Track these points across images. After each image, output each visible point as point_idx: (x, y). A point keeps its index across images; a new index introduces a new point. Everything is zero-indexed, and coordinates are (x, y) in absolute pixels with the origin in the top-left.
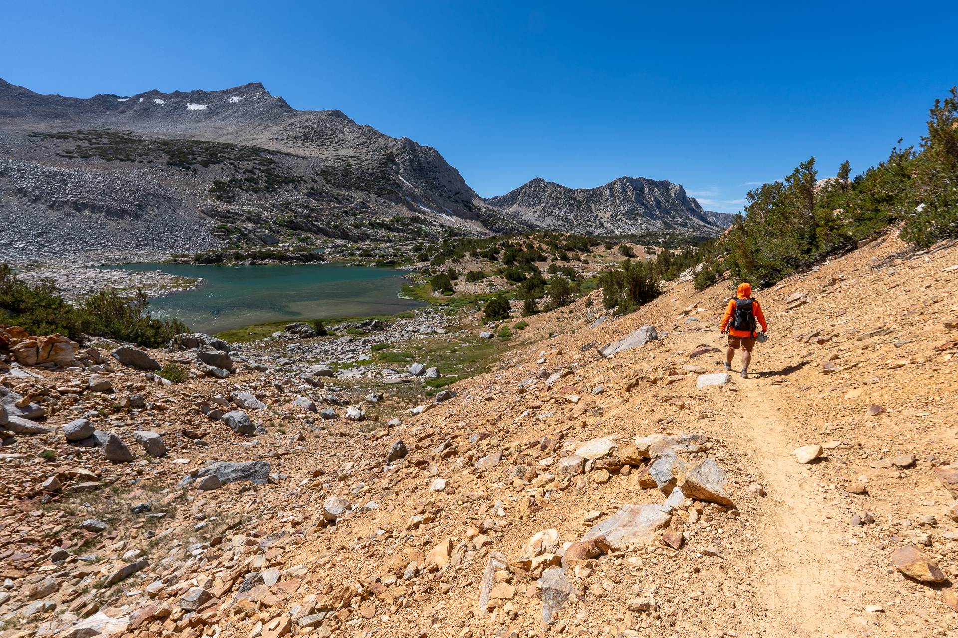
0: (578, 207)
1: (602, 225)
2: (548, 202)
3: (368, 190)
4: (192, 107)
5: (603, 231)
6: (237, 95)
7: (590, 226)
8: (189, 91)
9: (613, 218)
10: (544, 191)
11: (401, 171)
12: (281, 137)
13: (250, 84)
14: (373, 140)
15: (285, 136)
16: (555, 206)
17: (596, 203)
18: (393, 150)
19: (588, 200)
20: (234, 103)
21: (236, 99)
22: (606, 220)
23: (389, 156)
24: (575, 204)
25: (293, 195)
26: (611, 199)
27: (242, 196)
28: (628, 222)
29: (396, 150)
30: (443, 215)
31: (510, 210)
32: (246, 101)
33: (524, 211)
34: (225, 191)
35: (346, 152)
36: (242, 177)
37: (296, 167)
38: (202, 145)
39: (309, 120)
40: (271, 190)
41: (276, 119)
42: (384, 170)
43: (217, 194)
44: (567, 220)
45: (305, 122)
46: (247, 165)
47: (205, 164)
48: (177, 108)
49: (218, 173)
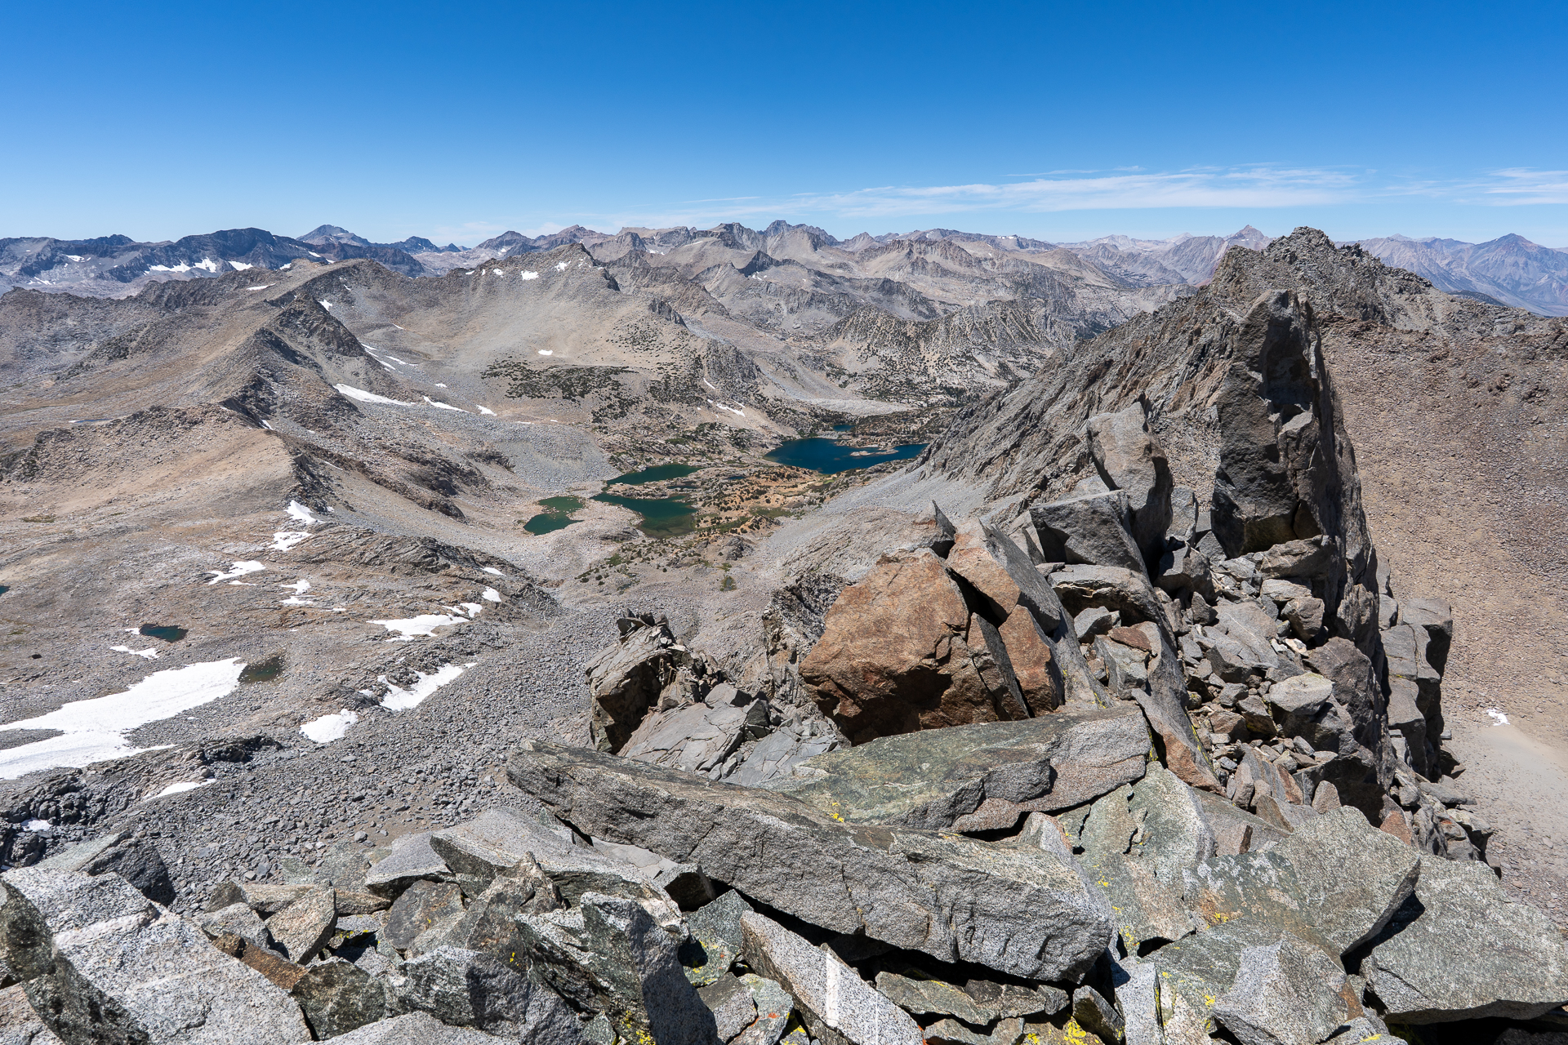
0: (907, 346)
1: (925, 372)
2: (875, 337)
3: (682, 400)
4: (526, 277)
5: (924, 379)
6: (563, 260)
7: (912, 372)
9: (941, 364)
10: (874, 323)
11: (706, 373)
12: (615, 339)
14: (685, 343)
15: (618, 339)
16: (881, 344)
17: (927, 340)
19: (918, 337)
20: (561, 272)
21: (562, 266)
22: (932, 364)
23: (698, 360)
24: (904, 341)
25: (636, 416)
26: (944, 335)
27: (610, 423)
28: (954, 367)
29: (702, 353)
30: (736, 411)
31: (832, 346)
32: (572, 270)
33: (848, 347)
34: (600, 421)
35: (665, 358)
36: (605, 404)
37: (634, 386)
38: (576, 375)
39: (634, 316)
40: (623, 414)
41: (605, 305)
42: (693, 377)
43: (597, 424)
44: (890, 363)
45: (630, 319)
46: (605, 391)
47: (582, 395)
48: (515, 279)
49: (591, 402)
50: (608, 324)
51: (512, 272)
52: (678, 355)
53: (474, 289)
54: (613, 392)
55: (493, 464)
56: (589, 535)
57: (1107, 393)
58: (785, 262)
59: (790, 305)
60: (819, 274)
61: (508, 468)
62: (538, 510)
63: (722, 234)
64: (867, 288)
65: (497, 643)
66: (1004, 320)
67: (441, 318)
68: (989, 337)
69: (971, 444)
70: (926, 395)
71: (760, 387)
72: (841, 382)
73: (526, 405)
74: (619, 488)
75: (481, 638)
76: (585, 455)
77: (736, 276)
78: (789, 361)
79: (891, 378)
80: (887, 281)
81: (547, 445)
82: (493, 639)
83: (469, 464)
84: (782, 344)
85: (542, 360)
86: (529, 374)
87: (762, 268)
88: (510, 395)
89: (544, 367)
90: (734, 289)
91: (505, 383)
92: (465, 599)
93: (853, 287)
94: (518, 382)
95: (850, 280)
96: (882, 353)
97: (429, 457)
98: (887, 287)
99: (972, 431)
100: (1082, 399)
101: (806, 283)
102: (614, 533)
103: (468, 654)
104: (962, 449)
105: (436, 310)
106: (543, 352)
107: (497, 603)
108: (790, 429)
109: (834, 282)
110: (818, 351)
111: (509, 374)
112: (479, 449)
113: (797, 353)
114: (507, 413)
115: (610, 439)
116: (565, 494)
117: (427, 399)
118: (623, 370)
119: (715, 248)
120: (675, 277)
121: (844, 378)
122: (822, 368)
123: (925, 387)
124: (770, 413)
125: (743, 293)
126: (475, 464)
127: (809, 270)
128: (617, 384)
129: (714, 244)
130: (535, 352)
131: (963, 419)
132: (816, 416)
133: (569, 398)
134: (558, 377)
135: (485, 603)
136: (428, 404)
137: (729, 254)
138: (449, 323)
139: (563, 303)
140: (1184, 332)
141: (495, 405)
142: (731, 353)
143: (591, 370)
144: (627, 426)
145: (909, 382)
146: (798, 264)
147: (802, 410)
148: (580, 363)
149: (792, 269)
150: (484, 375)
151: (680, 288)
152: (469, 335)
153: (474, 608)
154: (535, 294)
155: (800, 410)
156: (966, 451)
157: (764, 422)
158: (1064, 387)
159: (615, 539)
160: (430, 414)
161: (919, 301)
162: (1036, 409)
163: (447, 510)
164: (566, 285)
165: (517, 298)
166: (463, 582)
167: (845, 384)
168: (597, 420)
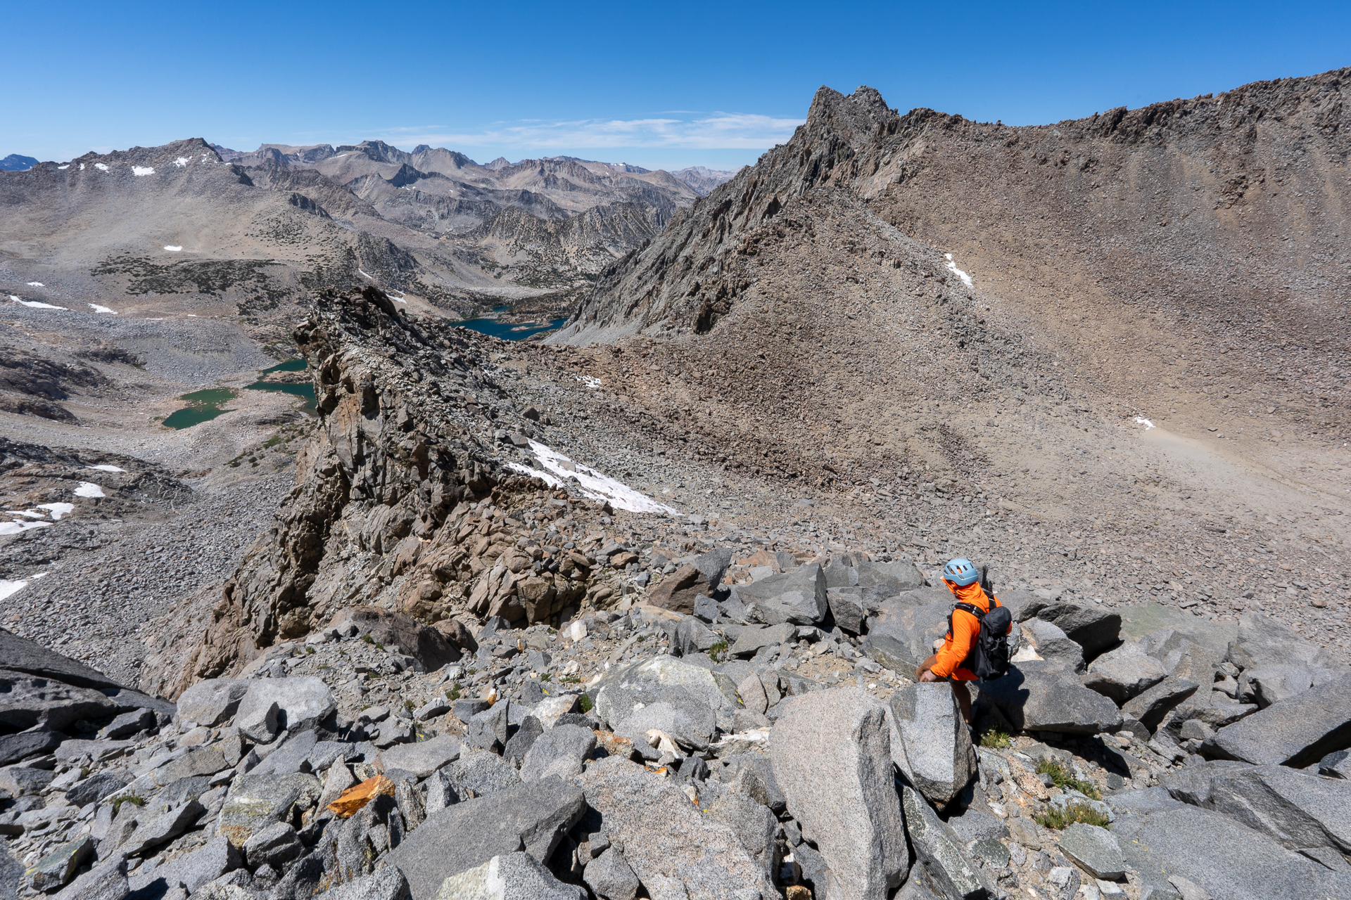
0: (549, 240)
1: (567, 262)
2: (520, 234)
4: (139, 171)
5: (567, 268)
6: (182, 155)
7: (556, 262)
8: (127, 149)
9: (579, 254)
10: (518, 221)
11: (361, 265)
12: (255, 234)
13: (191, 140)
14: (334, 235)
15: (258, 233)
16: (526, 240)
17: (565, 235)
18: (352, 245)
19: (557, 232)
20: (182, 167)
21: (182, 161)
22: (572, 255)
23: (350, 252)
24: (546, 237)
25: (288, 307)
26: (579, 231)
27: (260, 315)
28: (591, 257)
29: (354, 244)
30: (397, 299)
31: (484, 242)
32: (195, 165)
33: (498, 244)
34: (248, 313)
35: (314, 250)
36: (251, 296)
37: (282, 278)
38: (212, 269)
39: (274, 210)
40: (274, 305)
41: (239, 200)
42: (347, 268)
43: (245, 317)
44: (537, 255)
45: (270, 213)
46: (250, 284)
47: (223, 288)
48: (124, 175)
49: (234, 296)
50: (245, 220)
51: (120, 167)
52: (328, 247)
53: (73, 185)
54: (259, 284)
55: (117, 363)
56: (243, 422)
57: (735, 219)
58: (432, 175)
59: (441, 211)
60: (464, 186)
61: (138, 366)
62: (183, 405)
63: (366, 150)
64: (509, 199)
65: (89, 544)
66: (626, 218)
67: (31, 215)
68: (616, 231)
69: (617, 295)
70: (571, 281)
71: (418, 276)
72: (495, 274)
73: (154, 301)
74: (277, 376)
75: (62, 541)
76: (233, 347)
77: (384, 186)
78: (445, 256)
79: (539, 269)
80: (525, 192)
81: (185, 340)
82: (84, 540)
83: (82, 364)
84: (437, 242)
85: (170, 255)
86: (154, 269)
87: (412, 180)
88: (132, 291)
89: (173, 262)
90: (385, 197)
91: (124, 281)
92: (44, 499)
93: (497, 198)
94: (141, 279)
95: (492, 191)
96: (528, 247)
97: (19, 358)
98: (526, 198)
99: (615, 285)
100: (713, 227)
101: (453, 193)
102: (272, 417)
103: (39, 563)
104: (609, 299)
105: (23, 208)
106: (169, 248)
107: (98, 500)
108: (453, 312)
109: (479, 193)
110: (471, 248)
111: (129, 270)
112: (93, 347)
113: (451, 249)
114: (130, 310)
115: (262, 329)
116: (213, 386)
117: (15, 298)
118: (268, 263)
119: (361, 161)
120: (318, 180)
121: (497, 270)
122: (476, 262)
123: (569, 274)
124: (431, 300)
125: (393, 201)
126: (90, 363)
127: (455, 183)
128: (263, 277)
129: (359, 157)
130: (160, 247)
131: (606, 277)
132: (476, 300)
133: (208, 292)
134: (190, 271)
135: (79, 500)
136: (17, 303)
137: (375, 166)
138: (43, 221)
139: (188, 200)
140: (795, 156)
141: (113, 303)
142: (384, 244)
143: (230, 264)
144: (279, 317)
145: (555, 271)
146: (443, 177)
147: (462, 295)
148: (216, 257)
149: (438, 181)
150: (94, 273)
151: (326, 191)
152: (71, 233)
153: (59, 509)
154: (153, 190)
155: (460, 295)
156: (613, 301)
157: (426, 308)
158: (690, 233)
159: (273, 422)
160: (19, 313)
161: (554, 209)
162: (670, 254)
163: (46, 413)
164: (190, 180)
165: (131, 194)
166: (42, 481)
167: (499, 275)
168: (243, 312)
